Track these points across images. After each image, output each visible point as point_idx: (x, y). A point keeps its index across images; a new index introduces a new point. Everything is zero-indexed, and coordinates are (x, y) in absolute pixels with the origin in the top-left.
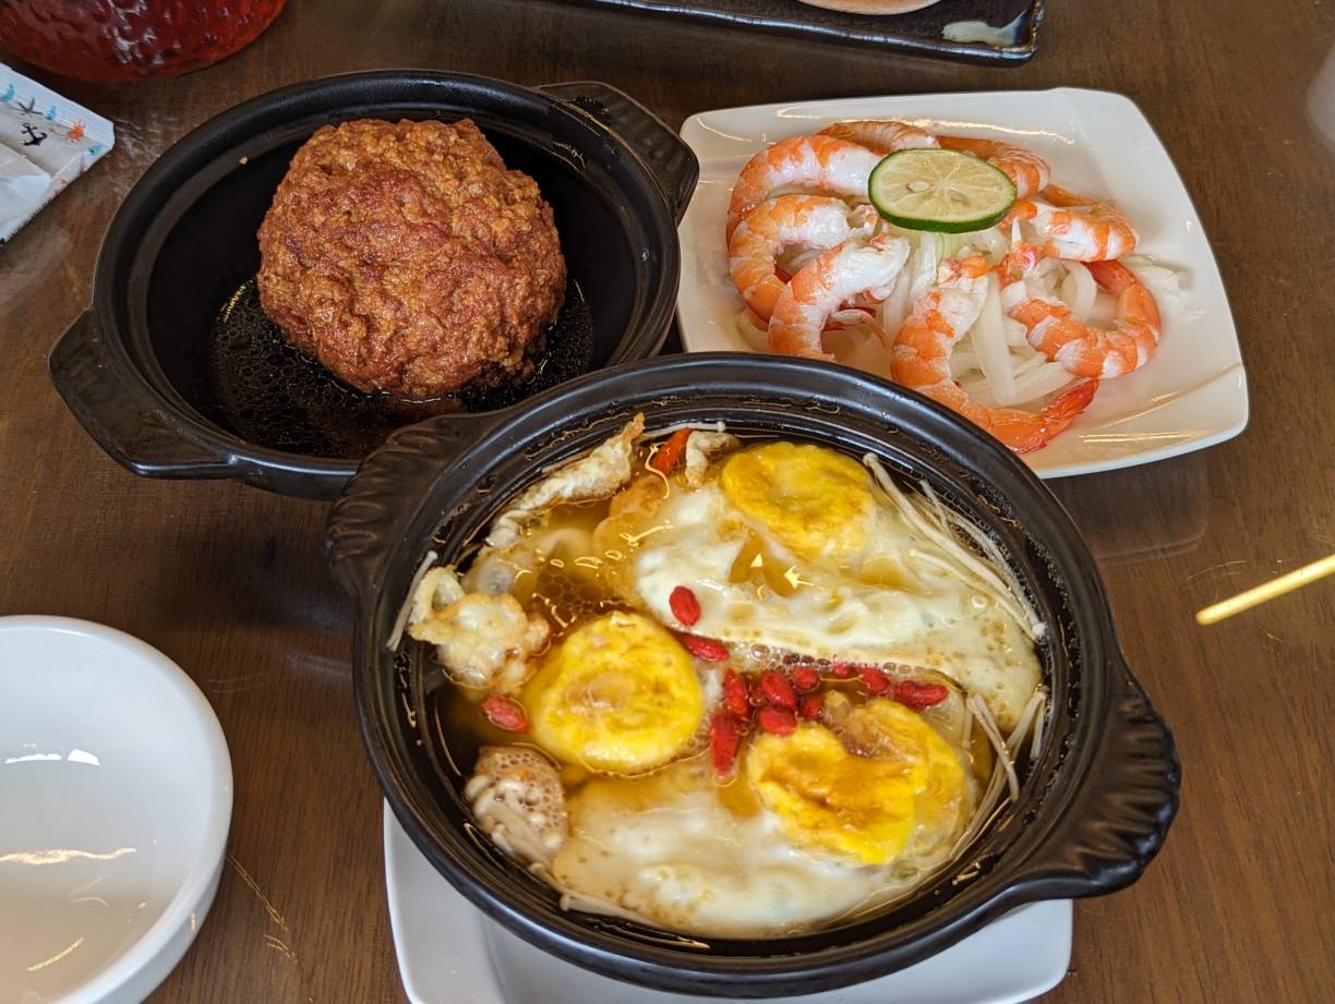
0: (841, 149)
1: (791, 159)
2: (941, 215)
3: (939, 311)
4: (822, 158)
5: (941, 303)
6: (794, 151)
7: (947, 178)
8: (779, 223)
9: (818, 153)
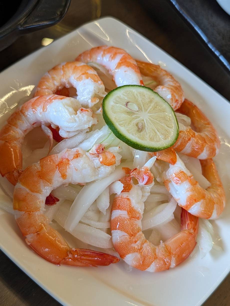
0: (130, 68)
1: (111, 56)
2: (120, 125)
3: (71, 163)
4: (119, 65)
5: (75, 160)
6: (115, 54)
7: (149, 114)
8: (73, 73)
9: (121, 62)
